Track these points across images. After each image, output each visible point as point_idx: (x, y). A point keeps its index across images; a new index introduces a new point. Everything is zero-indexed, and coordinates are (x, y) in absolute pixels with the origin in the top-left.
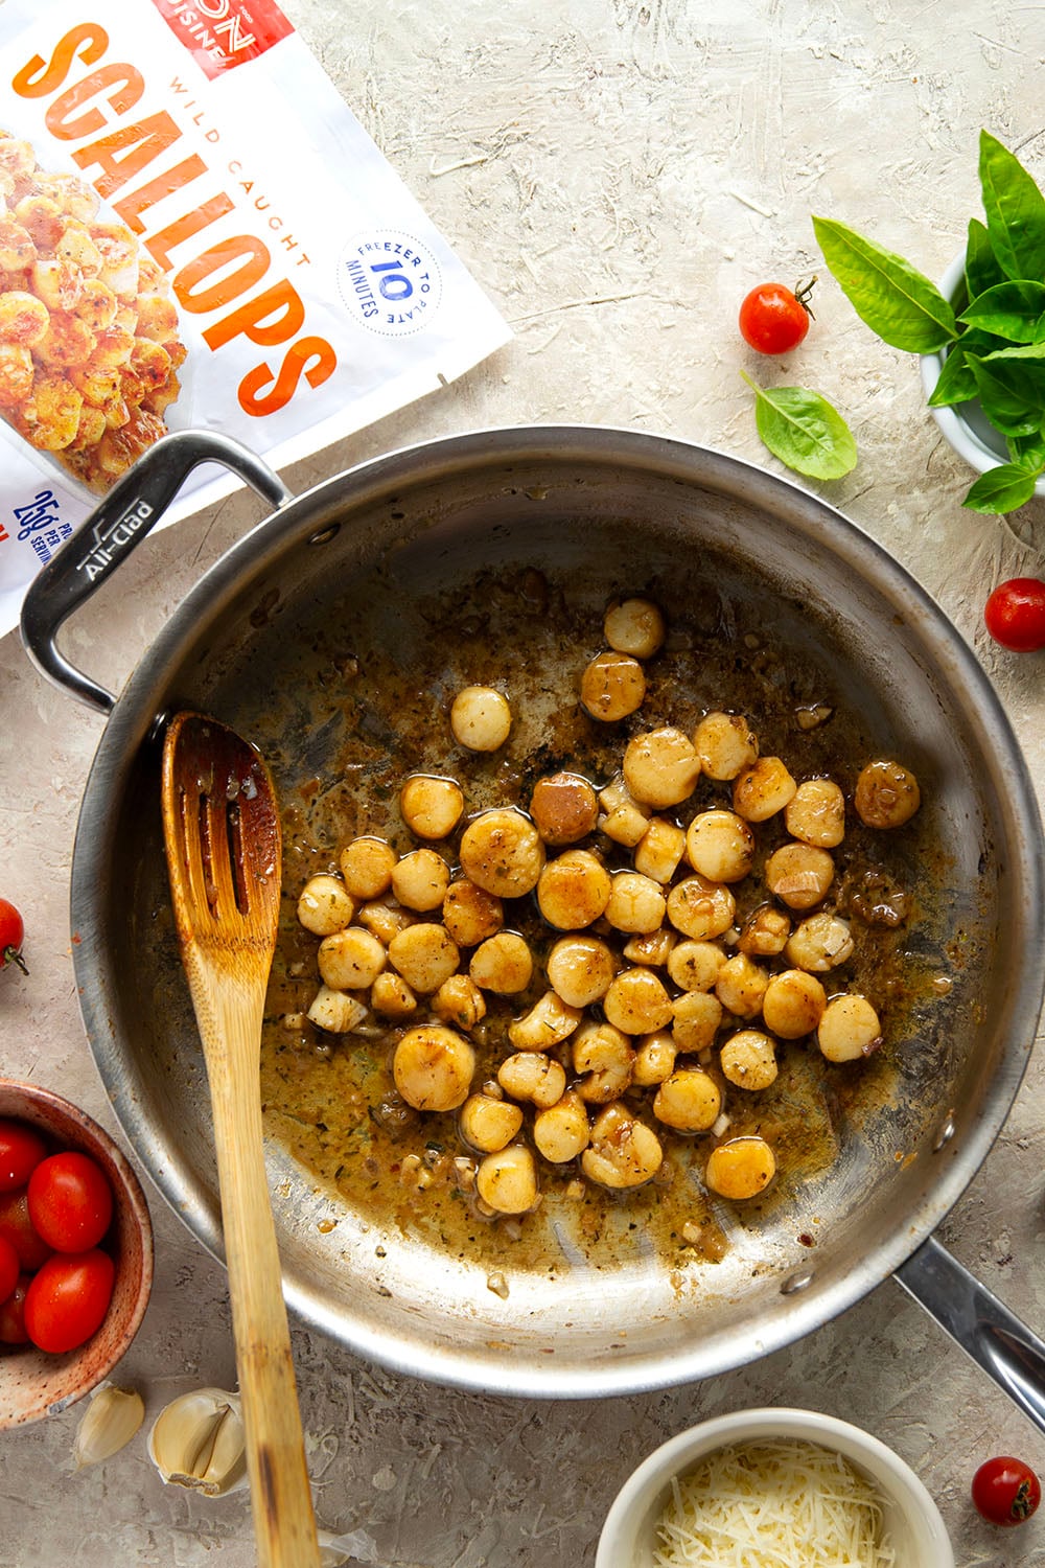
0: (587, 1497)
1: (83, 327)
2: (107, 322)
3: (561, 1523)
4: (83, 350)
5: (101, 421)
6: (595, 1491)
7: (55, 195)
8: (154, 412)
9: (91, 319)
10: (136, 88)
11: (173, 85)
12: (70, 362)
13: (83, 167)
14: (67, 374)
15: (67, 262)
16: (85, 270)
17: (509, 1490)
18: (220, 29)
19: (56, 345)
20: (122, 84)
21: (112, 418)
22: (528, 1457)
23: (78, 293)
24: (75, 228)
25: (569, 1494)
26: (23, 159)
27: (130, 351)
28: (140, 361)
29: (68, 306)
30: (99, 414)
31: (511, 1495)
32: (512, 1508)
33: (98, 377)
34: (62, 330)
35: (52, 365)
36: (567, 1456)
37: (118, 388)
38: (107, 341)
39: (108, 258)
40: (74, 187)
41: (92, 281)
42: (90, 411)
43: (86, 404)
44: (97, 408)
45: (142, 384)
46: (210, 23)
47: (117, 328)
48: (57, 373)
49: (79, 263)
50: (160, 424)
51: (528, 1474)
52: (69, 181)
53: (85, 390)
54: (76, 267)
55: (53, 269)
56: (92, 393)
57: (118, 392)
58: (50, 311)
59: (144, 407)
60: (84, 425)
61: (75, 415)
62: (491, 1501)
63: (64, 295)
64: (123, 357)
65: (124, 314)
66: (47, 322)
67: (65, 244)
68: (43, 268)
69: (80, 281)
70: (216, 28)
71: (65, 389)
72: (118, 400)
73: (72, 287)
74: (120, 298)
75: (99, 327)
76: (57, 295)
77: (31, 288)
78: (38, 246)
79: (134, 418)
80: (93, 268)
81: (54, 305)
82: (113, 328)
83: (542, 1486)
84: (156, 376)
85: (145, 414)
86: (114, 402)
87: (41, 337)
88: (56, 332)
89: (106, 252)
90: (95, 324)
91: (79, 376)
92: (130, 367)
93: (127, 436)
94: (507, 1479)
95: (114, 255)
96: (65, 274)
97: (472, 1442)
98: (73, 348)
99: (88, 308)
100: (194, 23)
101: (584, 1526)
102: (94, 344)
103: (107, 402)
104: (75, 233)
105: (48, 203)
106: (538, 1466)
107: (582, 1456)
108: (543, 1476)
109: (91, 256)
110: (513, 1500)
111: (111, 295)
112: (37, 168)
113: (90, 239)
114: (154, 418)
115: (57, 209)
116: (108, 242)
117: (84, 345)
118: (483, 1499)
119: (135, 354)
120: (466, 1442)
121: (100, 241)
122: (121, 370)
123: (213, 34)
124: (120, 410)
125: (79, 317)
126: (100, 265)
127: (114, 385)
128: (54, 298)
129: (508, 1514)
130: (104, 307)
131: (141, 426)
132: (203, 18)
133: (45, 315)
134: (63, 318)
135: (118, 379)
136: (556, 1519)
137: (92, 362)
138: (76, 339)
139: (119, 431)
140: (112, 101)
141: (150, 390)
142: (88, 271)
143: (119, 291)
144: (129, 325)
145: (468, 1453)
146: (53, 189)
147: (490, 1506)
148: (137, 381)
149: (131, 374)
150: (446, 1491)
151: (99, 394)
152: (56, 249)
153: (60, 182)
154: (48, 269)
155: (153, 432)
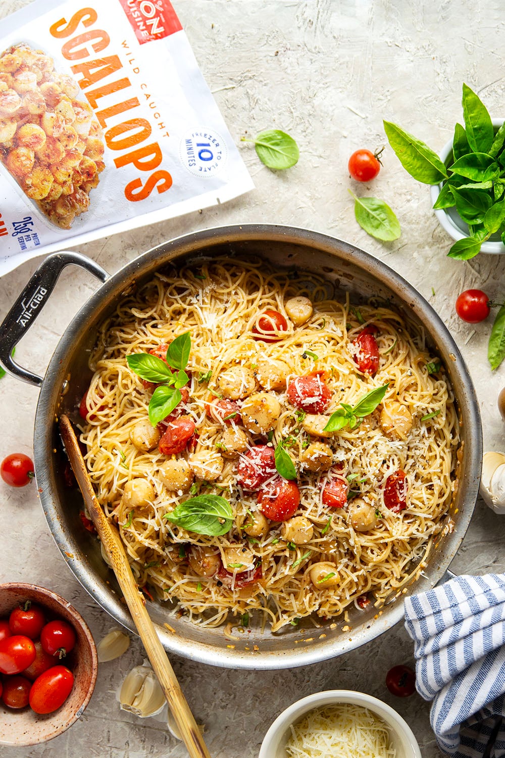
0: (257, 704)
1: (61, 146)
2: (72, 146)
3: (245, 716)
4: (58, 156)
5: (61, 190)
6: (261, 701)
7: (60, 83)
8: (85, 191)
9: (65, 143)
10: (106, 42)
11: (123, 44)
12: (51, 161)
13: (75, 73)
14: (49, 166)
15: (59, 115)
16: (67, 121)
17: (221, 699)
18: (148, 22)
19: (47, 152)
20: (99, 39)
21: (65, 190)
22: (231, 684)
23: (62, 130)
24: (66, 100)
25: (249, 702)
26: (48, 65)
27: (79, 161)
28: (84, 167)
29: (56, 135)
30: (60, 187)
31: (223, 702)
32: (223, 707)
33: (63, 170)
34: (51, 146)
35: (43, 161)
36: (249, 684)
37: (71, 177)
38: (70, 155)
39: (78, 117)
40: (69, 82)
41: (69, 126)
42: (56, 185)
43: (55, 181)
44: (59, 184)
45: (82, 177)
46: (145, 19)
47: (76, 150)
48: (45, 165)
49: (65, 117)
50: (87, 197)
51: (231, 692)
52: (67, 79)
53: (56, 175)
54: (63, 118)
55: (52, 117)
56: (58, 177)
57: (70, 179)
58: (47, 136)
59: (81, 187)
60: (52, 190)
61: (49, 186)
62: (213, 704)
63: (55, 130)
64: (75, 163)
65: (80, 143)
66: (45, 141)
67: (60, 107)
68: (48, 116)
69: (64, 125)
70: (147, 21)
71: (47, 173)
72: (70, 182)
73: (59, 127)
74: (80, 136)
75: (68, 148)
76: (51, 129)
77: (41, 124)
78: (47, 105)
79: (76, 192)
80: (71, 120)
81: (49, 134)
82: (74, 149)
83: (237, 698)
84: (89, 175)
85: (81, 191)
86: (68, 183)
87: (41, 147)
88: (48, 146)
89: (78, 114)
90: (67, 146)
91: (54, 168)
92: (78, 169)
93: (71, 199)
94: (220, 694)
95: (81, 116)
96: (57, 120)
97: (206, 677)
98: (54, 155)
99: (64, 138)
100: (138, 17)
101: (255, 717)
102: (64, 155)
103: (65, 182)
104: (65, 102)
105: (56, 87)
106: (235, 689)
107: (256, 685)
108: (238, 694)
109: (71, 114)
110: (223, 704)
111: (76, 135)
112: (54, 70)
113: (71, 106)
114: (85, 193)
115: (59, 90)
116: (80, 109)
117: (59, 154)
118: (210, 703)
119: (81, 163)
120: (202, 676)
121: (76, 108)
122: (74, 169)
123: (145, 24)
124: (70, 187)
125: (59, 141)
126: (74, 120)
127: (69, 175)
128: (50, 130)
129: (221, 710)
130: (72, 139)
131: (78, 196)
132: (142, 16)
133: (45, 137)
134: (52, 140)
135: (72, 173)
136: (243, 714)
137: (61, 163)
138: (57, 151)
139: (68, 196)
140: (94, 46)
141: (85, 180)
142: (68, 121)
143: (80, 133)
144: (81, 149)
145: (204, 681)
146: (59, 81)
147: (213, 707)
148: (80, 175)
149: (78, 172)
150: (193, 698)
151: (62, 178)
152: (55, 108)
153: (63, 78)
154: (50, 117)
155: (83, 200)
